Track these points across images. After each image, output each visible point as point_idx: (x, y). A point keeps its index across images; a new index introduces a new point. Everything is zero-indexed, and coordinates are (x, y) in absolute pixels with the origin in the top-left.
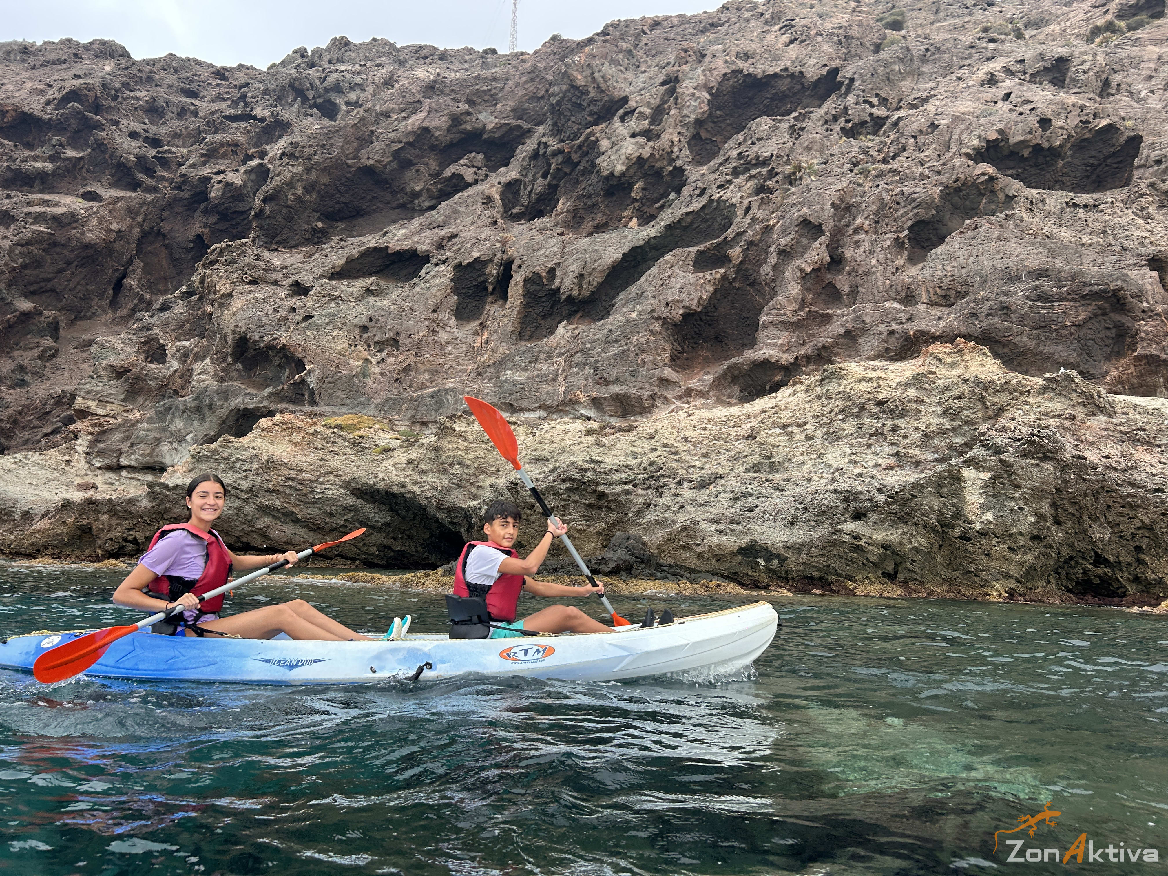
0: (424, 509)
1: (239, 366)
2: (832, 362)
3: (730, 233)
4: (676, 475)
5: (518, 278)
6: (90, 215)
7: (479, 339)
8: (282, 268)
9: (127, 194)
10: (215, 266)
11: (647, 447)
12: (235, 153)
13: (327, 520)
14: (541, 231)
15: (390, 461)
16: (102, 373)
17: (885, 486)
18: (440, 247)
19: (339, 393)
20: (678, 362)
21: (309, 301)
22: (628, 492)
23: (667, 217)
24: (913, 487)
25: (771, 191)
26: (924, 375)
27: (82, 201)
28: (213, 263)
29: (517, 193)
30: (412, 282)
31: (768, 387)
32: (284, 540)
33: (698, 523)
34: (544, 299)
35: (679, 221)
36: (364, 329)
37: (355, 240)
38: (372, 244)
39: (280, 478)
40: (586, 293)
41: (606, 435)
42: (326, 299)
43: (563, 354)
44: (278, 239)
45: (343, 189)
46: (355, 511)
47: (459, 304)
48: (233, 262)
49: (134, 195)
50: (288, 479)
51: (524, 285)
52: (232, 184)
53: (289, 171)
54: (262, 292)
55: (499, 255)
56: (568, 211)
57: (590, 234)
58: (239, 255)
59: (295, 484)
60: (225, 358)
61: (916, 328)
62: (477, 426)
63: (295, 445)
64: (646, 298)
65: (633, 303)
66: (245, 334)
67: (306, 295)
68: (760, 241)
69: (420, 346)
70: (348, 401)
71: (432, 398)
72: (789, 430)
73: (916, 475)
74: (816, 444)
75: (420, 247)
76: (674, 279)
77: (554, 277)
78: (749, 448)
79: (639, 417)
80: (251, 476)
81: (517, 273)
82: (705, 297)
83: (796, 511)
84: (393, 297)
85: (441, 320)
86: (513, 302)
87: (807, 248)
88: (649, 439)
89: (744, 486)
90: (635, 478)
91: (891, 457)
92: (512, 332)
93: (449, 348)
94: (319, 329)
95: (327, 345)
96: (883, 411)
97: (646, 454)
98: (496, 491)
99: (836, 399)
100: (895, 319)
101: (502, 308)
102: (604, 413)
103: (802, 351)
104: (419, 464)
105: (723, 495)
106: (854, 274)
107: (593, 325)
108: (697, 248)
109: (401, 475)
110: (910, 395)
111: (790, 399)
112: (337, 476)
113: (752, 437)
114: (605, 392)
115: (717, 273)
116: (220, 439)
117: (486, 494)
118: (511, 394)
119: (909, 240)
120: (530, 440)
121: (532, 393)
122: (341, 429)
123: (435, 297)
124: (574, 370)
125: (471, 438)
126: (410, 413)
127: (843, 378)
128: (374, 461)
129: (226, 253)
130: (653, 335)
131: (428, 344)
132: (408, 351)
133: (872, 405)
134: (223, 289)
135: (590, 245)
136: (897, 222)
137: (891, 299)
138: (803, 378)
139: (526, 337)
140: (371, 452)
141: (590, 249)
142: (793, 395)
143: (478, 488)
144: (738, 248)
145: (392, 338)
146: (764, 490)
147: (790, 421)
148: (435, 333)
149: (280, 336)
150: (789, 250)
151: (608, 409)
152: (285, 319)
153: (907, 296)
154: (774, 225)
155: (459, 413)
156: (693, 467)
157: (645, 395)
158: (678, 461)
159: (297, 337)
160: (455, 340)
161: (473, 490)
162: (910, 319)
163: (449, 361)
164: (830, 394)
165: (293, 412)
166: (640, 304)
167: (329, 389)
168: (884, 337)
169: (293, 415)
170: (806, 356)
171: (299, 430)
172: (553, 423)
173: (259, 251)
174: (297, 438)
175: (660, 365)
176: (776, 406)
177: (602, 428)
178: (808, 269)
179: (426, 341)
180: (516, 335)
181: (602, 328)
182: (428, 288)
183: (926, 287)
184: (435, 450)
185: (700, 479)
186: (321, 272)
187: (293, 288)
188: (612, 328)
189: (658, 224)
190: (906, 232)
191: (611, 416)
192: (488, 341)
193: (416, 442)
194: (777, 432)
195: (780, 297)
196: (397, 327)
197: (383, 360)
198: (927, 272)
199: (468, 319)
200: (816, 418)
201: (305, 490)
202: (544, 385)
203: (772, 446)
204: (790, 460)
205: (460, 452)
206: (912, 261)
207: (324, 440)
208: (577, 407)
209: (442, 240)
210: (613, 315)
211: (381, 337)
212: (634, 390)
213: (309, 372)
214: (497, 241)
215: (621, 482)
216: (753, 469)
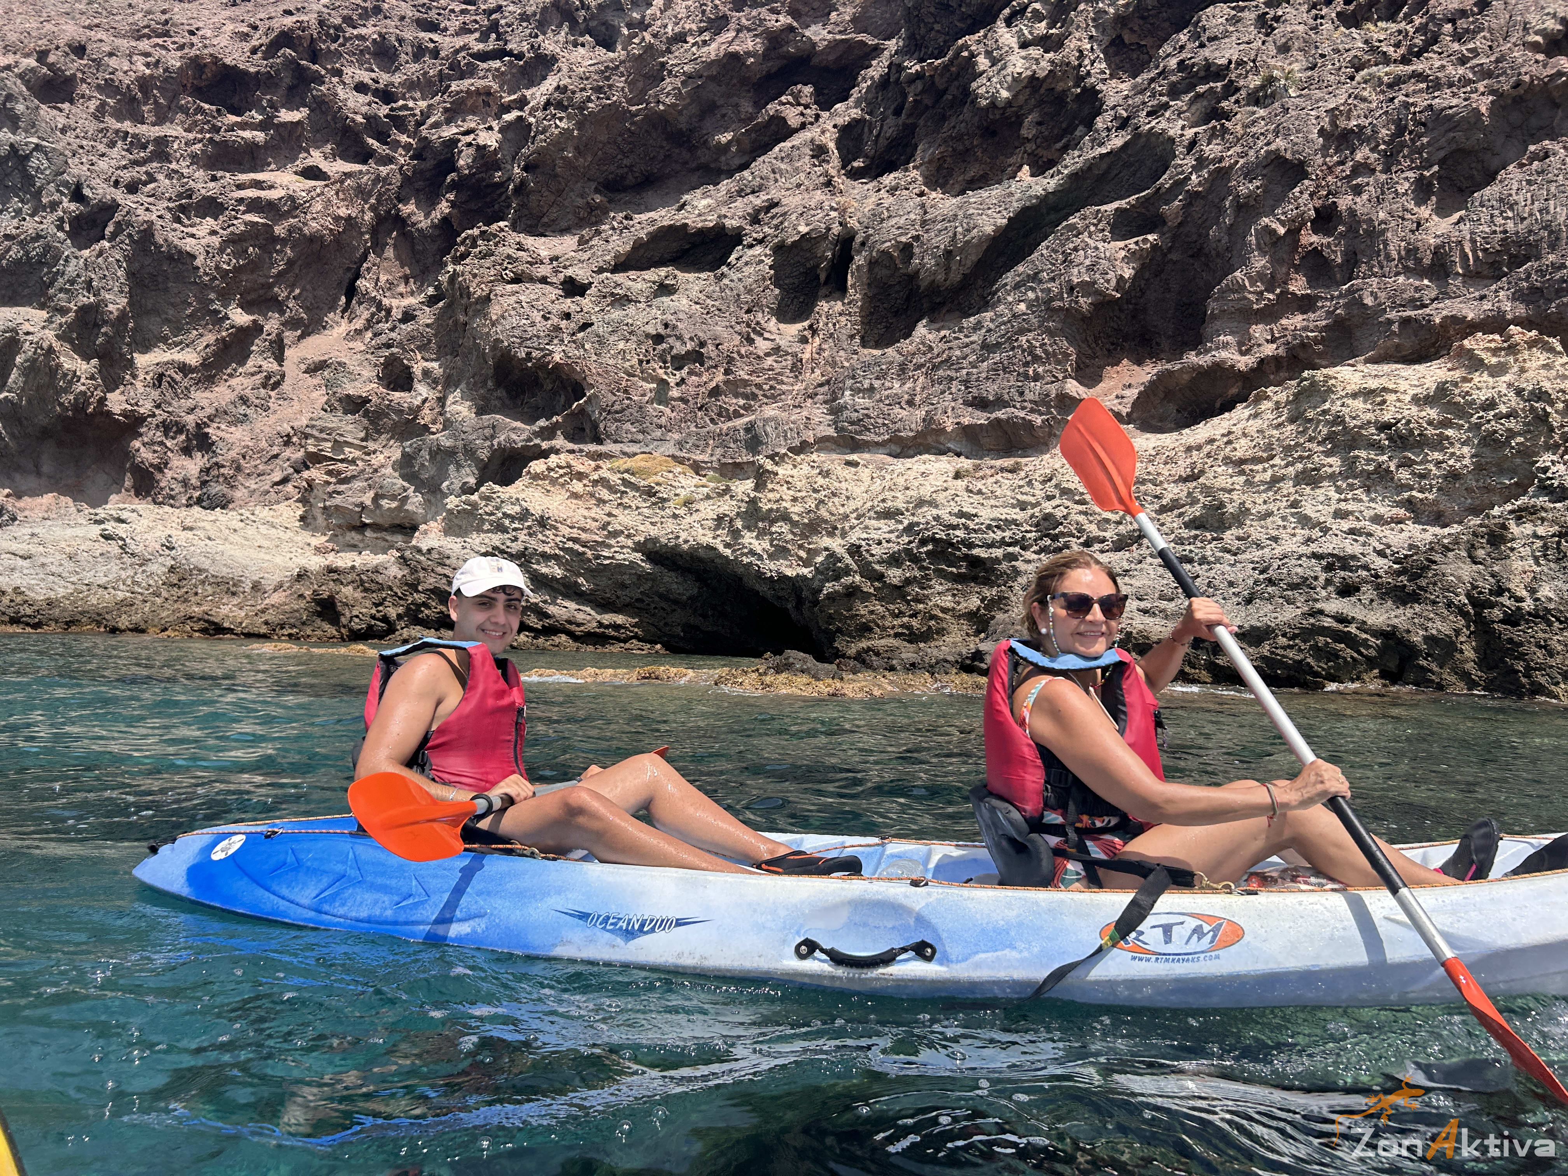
0: (741, 579)
1: (501, 393)
2: (1315, 367)
3: (1165, 181)
4: (1081, 530)
5: (859, 260)
6: (313, 198)
7: (808, 348)
8: (551, 260)
9: (356, 167)
10: (467, 261)
11: (1040, 494)
12: (487, 104)
13: (619, 592)
14: (892, 191)
15: (695, 517)
16: (336, 404)
17: (1389, 546)
18: (755, 221)
19: (628, 426)
20: (1087, 371)
21: (586, 302)
22: (1012, 557)
23: (1073, 162)
24: (1432, 549)
25: (1227, 116)
26: (1456, 384)
27: (301, 179)
28: (464, 256)
29: (859, 140)
30: (719, 272)
31: (1218, 405)
32: (565, 617)
34: (897, 288)
35: (1090, 168)
36: (658, 339)
37: (644, 217)
38: (666, 223)
39: (558, 539)
40: (955, 277)
41: (982, 478)
42: (609, 300)
43: (923, 365)
44: (545, 220)
45: (627, 148)
46: (653, 580)
47: (782, 299)
48: (490, 254)
49: (364, 168)
50: (570, 540)
51: (870, 270)
52: (485, 147)
53: (557, 127)
54: (528, 293)
55: (836, 229)
56: (930, 162)
57: (962, 192)
58: (496, 245)
59: (577, 547)
60: (485, 383)
61: (1444, 313)
62: (806, 469)
63: (575, 496)
64: (1041, 281)
65: (1023, 289)
66: (508, 349)
67: (582, 295)
68: (1209, 191)
69: (730, 360)
70: (640, 437)
71: (747, 430)
72: (1247, 467)
73: (1437, 530)
74: (1287, 487)
75: (730, 223)
76: (1081, 253)
77: (911, 256)
78: (1189, 494)
79: (1030, 452)
80: (522, 536)
81: (859, 252)
82: (1127, 276)
83: (1256, 582)
84: (694, 294)
85: (758, 323)
86: (854, 294)
87: (1281, 199)
88: (1044, 482)
89: (1180, 548)
90: (1023, 538)
91: (1399, 504)
92: (852, 337)
93: (770, 361)
94: (601, 341)
95: (611, 362)
96: (1390, 438)
97: (1038, 504)
98: (832, 556)
99: (1319, 421)
100: (1413, 300)
101: (839, 303)
102: (981, 446)
103: (1269, 350)
104: (731, 520)
105: (1149, 560)
106: (1351, 235)
107: (965, 323)
108: (1115, 205)
109: (710, 534)
110: (1433, 413)
111: (1251, 422)
112: (628, 536)
113: (1193, 477)
114: (981, 418)
115: (1145, 241)
116: (483, 489)
117: (819, 559)
118: (852, 423)
119: (1440, 179)
120: (877, 486)
121: (880, 421)
122: (633, 474)
123: (750, 291)
124: (938, 388)
125: (799, 485)
126: (719, 451)
127: (1330, 390)
128: (675, 516)
129: (480, 242)
130: (1051, 333)
131: (742, 357)
132: (716, 367)
133: (1373, 430)
134: (478, 291)
135: (960, 208)
136: (1420, 154)
137: (1407, 271)
138: (1270, 391)
139: (872, 343)
140: (671, 504)
141: (961, 214)
142: (1256, 416)
143: (809, 551)
144: (1177, 203)
145: (694, 351)
146: (1209, 553)
147: (1250, 454)
148: (751, 341)
149: (551, 352)
150: (1252, 203)
151: (985, 441)
152: (557, 329)
153: (1433, 265)
154: (1232, 167)
155: (783, 451)
156: (1107, 521)
157: (1038, 420)
158: (1085, 513)
159: (574, 352)
160: (777, 350)
161: (803, 554)
162: (1436, 299)
163: (769, 379)
164: (1310, 414)
165: (572, 452)
166: (1033, 289)
167: (616, 420)
168: (1395, 328)
169: (572, 456)
170: (1276, 359)
171: (580, 476)
172: (908, 463)
173: (522, 238)
174: (577, 486)
175: (1060, 376)
176: (1230, 433)
177: (977, 468)
178: (1282, 231)
179: (739, 353)
180: (857, 340)
181: (978, 326)
182: (740, 280)
183: (1462, 250)
184: (753, 502)
185: (1116, 538)
186: (601, 264)
187: (567, 286)
188: (992, 326)
189: (1059, 172)
190: (1436, 168)
191: (990, 450)
192: (820, 350)
193: (727, 490)
194: (1230, 471)
195: (1237, 274)
196: (700, 334)
197: (683, 380)
198: (1466, 228)
199: (793, 320)
200: (1288, 450)
201: (589, 554)
202: (897, 409)
203: (1223, 489)
204: (1248, 510)
205: (784, 504)
206: (1442, 211)
207: (612, 489)
208: (942, 439)
209: (757, 211)
210: (994, 307)
211: (680, 349)
212: (1022, 414)
213: (589, 398)
214: (832, 209)
215: (1003, 543)
216: (1194, 524)
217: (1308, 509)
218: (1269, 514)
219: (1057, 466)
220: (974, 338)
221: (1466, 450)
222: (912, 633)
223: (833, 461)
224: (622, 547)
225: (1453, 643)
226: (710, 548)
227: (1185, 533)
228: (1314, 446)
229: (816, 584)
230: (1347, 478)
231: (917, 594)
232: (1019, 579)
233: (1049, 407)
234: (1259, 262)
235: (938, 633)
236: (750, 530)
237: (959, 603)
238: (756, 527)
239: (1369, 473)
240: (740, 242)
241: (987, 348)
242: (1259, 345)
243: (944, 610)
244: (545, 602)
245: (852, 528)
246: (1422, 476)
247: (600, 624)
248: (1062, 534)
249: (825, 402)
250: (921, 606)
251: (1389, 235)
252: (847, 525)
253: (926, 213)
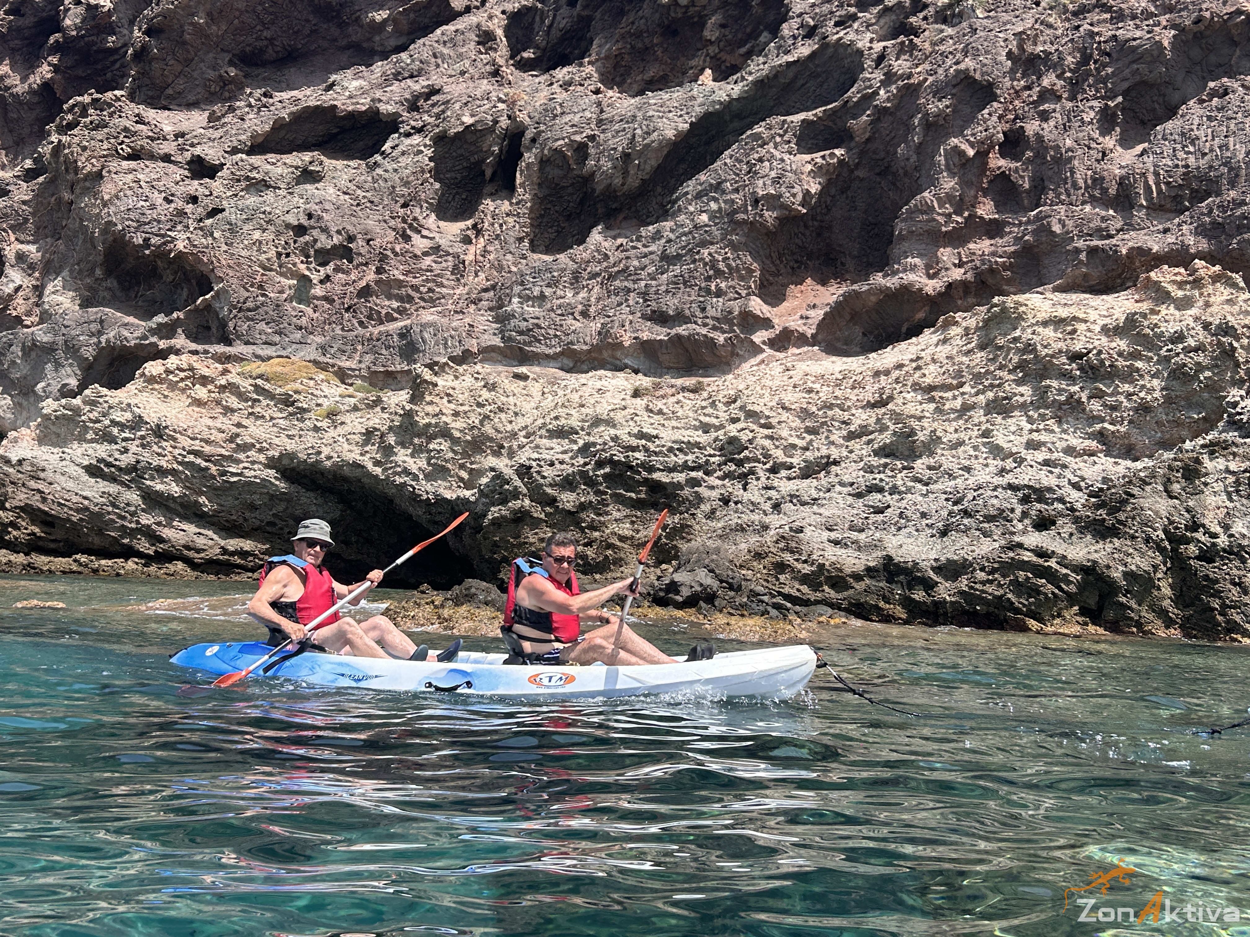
0: (391, 501)
1: (112, 283)
2: (1005, 294)
3: (854, 94)
4: (767, 456)
5: (529, 157)
7: (472, 249)
8: (177, 136)
10: (75, 131)
11: (724, 416)
13: (247, 515)
14: (566, 85)
15: (339, 429)
17: (1083, 479)
18: (413, 106)
19: (262, 326)
20: (771, 289)
21: (217, 185)
22: (694, 483)
23: (758, 68)
25: (915, 32)
26: (1144, 316)
28: (71, 126)
29: (529, 29)
30: (372, 160)
31: (905, 329)
32: (182, 542)
33: (800, 530)
34: (570, 190)
35: (776, 76)
36: (300, 230)
37: (286, 95)
38: (312, 103)
39: (177, 452)
40: (633, 182)
41: (663, 397)
42: (243, 184)
43: (598, 275)
44: (170, 91)
45: (267, 18)
46: (288, 501)
47: (443, 194)
48: (102, 125)
50: (190, 452)
51: (541, 169)
52: (97, 6)
54: (148, 171)
55: (504, 122)
56: (606, 58)
57: (641, 93)
58: (111, 115)
59: (199, 461)
60: (92, 271)
61: (1130, 244)
62: (469, 381)
63: (198, 403)
64: (724, 192)
65: (705, 199)
66: (122, 234)
67: (212, 177)
68: (897, 107)
69: (383, 258)
70: (277, 338)
71: (402, 336)
72: (937, 394)
73: (1129, 463)
74: (978, 415)
75: (384, 108)
76: (767, 164)
77: (586, 156)
78: (878, 420)
79: (711, 371)
80: (133, 447)
81: (529, 149)
82: (813, 191)
83: (950, 513)
84: (343, 182)
85: (415, 219)
86: (523, 193)
87: (970, 120)
88: (728, 404)
89: (870, 476)
90: (707, 462)
91: (1091, 436)
92: (520, 240)
93: (428, 261)
94: (233, 229)
95: (244, 253)
96: (1081, 369)
97: (722, 427)
98: (499, 477)
99: (1010, 349)
100: (1099, 230)
101: (506, 203)
102: (660, 363)
103: (957, 274)
104: (382, 435)
105: (838, 488)
106: (1039, 161)
107: (643, 231)
108: (802, 116)
109: (357, 450)
110: (1122, 344)
111: (940, 348)
112: (261, 450)
113: (882, 403)
114: (661, 334)
115: (832, 155)
116: (87, 392)
117: (484, 480)
118: (521, 333)
119: (1123, 110)
120: (548, 403)
121: (551, 332)
122: (267, 380)
123: (406, 184)
124: (614, 299)
125: (461, 398)
126: (369, 358)
127: (1020, 318)
128: (316, 429)
129: (91, 111)
130: (734, 247)
131: (396, 254)
132: (366, 264)
133: (1064, 360)
134: (88, 167)
135: (639, 109)
136: (1105, 84)
137: (1093, 200)
138: (959, 316)
139: (542, 248)
140: (312, 415)
141: (640, 115)
142: (945, 341)
143: (471, 471)
144: (865, 118)
145: (341, 245)
146: (900, 483)
147: (939, 380)
148: (407, 238)
149: (174, 239)
150: (942, 122)
151: (664, 358)
152: (181, 213)
153: (1118, 195)
154: (921, 84)
155: (445, 360)
156: (794, 446)
157: (721, 338)
158: (771, 438)
159: (200, 240)
160: (436, 249)
161: (464, 475)
162: (1122, 230)
163: (427, 281)
164: (1001, 341)
165: (195, 353)
166: (715, 200)
167: (249, 319)
168: (1083, 256)
169: (195, 358)
170: (964, 283)
171: (204, 380)
172: (583, 378)
173: (141, 109)
174: (201, 392)
175: (744, 293)
176: (919, 358)
177: (657, 386)
178: (971, 152)
179: (393, 250)
180: (526, 243)
181: (657, 237)
182: (395, 170)
183: (1146, 182)
184: (408, 415)
185: (803, 464)
186: (235, 143)
187: (193, 167)
188: (672, 236)
189: (743, 79)
190: (1120, 99)
191: (669, 368)
192: (485, 252)
193: (378, 401)
194: (919, 398)
195: (926, 194)
196: (349, 227)
197: (328, 278)
198: (1149, 160)
199: (455, 218)
200: (978, 377)
201: (214, 469)
202: (570, 320)
203: (912, 416)
204: (939, 438)
205: (444, 418)
206: (1126, 142)
207: (241, 396)
208: (619, 354)
209: (416, 97)
210: (674, 215)
211: (324, 242)
212: (704, 331)
213: (217, 293)
214: (500, 100)
215: (686, 467)
216: (884, 451)
217: (1000, 439)
218: (961, 443)
219: (741, 387)
220: (653, 248)
221: (1156, 382)
222: (587, 564)
223: (499, 374)
224: (253, 463)
225: (1151, 580)
226: (357, 465)
227: (875, 461)
228: (1004, 374)
229: (480, 508)
230: (1039, 408)
231: (593, 520)
232: (702, 506)
233: (732, 324)
234: (948, 183)
235: (614, 564)
236: (404, 447)
237: (638, 531)
238: (411, 443)
239: (1061, 404)
240: (396, 130)
241: (667, 259)
242: (947, 269)
243: (622, 539)
244: (159, 524)
245: (521, 447)
246: (1114, 408)
247: (225, 551)
248: (748, 459)
249: (490, 309)
250: (596, 534)
251: (1076, 162)
252: (515, 444)
253: (602, 111)
